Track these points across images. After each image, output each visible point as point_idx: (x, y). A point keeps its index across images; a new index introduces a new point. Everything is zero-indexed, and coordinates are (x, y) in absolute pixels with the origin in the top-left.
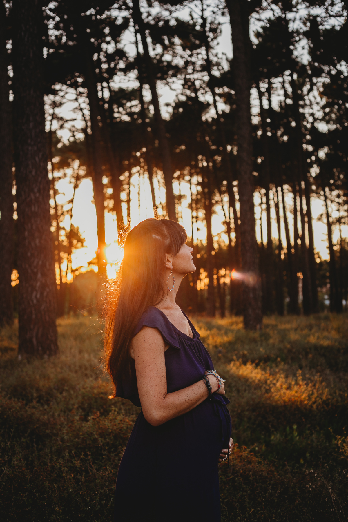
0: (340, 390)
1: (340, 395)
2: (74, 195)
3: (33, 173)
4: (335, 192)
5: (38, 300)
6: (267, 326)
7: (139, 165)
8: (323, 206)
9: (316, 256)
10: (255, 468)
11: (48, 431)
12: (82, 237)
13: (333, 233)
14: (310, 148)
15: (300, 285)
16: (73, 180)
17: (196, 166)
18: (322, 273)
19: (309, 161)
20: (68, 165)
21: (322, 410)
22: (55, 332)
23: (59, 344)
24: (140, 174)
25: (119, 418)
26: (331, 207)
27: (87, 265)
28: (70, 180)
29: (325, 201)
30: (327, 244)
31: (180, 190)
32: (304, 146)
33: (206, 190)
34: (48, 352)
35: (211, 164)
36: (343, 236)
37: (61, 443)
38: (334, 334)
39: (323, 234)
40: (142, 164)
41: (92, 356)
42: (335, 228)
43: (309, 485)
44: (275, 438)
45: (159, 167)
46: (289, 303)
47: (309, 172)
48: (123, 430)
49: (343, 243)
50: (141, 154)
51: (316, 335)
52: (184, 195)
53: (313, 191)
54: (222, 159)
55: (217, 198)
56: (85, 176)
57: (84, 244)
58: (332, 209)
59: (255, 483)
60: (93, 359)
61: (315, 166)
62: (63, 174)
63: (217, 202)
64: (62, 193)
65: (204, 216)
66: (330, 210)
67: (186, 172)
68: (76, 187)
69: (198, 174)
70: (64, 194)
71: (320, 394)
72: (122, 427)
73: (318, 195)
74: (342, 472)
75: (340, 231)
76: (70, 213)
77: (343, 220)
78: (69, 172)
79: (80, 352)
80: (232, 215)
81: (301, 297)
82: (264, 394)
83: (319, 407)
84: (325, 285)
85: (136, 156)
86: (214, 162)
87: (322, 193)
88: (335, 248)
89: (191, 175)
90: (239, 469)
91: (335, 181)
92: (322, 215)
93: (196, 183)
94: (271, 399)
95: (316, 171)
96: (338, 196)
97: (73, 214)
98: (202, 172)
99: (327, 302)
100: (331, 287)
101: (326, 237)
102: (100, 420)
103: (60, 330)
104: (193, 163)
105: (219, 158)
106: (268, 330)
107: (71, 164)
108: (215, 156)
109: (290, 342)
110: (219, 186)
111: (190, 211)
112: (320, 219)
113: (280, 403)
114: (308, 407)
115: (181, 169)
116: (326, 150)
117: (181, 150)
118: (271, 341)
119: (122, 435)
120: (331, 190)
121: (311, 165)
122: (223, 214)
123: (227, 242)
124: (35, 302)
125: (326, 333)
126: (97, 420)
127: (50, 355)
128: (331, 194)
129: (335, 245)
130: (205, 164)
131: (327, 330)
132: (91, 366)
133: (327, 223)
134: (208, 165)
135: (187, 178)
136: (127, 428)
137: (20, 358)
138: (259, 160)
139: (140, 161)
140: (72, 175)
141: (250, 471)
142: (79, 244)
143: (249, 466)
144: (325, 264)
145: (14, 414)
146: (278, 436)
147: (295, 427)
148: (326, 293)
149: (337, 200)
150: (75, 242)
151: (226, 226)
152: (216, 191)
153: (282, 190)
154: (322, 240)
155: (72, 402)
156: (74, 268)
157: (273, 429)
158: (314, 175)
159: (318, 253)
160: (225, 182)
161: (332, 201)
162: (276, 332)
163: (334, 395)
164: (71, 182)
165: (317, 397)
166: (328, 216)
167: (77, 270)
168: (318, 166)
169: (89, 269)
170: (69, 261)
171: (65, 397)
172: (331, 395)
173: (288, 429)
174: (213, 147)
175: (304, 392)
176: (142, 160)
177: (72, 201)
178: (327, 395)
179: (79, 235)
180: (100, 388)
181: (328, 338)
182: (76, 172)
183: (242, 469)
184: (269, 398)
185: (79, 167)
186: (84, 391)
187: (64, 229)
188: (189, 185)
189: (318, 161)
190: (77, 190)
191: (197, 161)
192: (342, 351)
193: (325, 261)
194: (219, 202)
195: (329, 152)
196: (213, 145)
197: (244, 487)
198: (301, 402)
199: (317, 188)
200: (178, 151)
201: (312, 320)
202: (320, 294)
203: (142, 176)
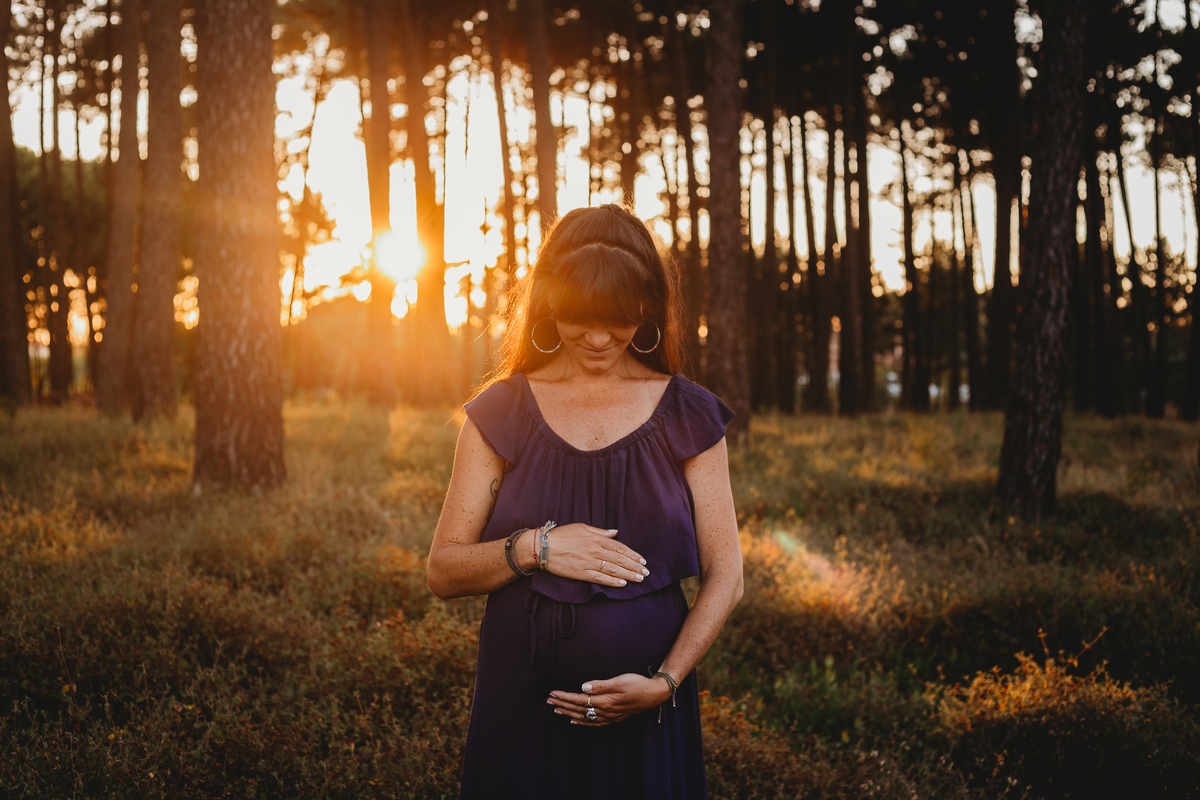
0: (931, 585)
1: (932, 596)
2: (314, 117)
3: (239, 64)
4: (926, 134)
5: (242, 360)
6: (761, 438)
7: (469, 52)
8: (894, 163)
9: (874, 280)
10: (746, 746)
11: (286, 652)
12: (330, 217)
13: (916, 227)
14: (871, 27)
15: (834, 347)
16: (313, 82)
17: (603, 59)
18: (885, 320)
19: (867, 57)
20: (302, 47)
21: (890, 627)
22: (279, 433)
23: (288, 462)
24: (470, 73)
25: (448, 626)
26: (914, 168)
27: (338, 282)
28: (307, 81)
29: (901, 152)
30: (901, 254)
31: (563, 114)
32: (860, 22)
33: (625, 117)
34: (263, 480)
35: (638, 56)
36: (939, 237)
37: (318, 679)
38: (915, 462)
39: (892, 230)
40: (476, 51)
41: (363, 490)
42: (921, 218)
43: (868, 783)
44: (787, 684)
45: (515, 60)
46: (808, 389)
47: (865, 83)
48: (456, 652)
49: (937, 253)
50: (475, 27)
51: (875, 461)
52: (572, 127)
53: (873, 129)
54: (665, 45)
55: (649, 135)
56: (341, 74)
57: (335, 233)
58: (917, 172)
59: (748, 778)
60: (367, 498)
61: (881, 69)
62: (291, 66)
63: (648, 146)
64: (285, 112)
65: (617, 178)
66: (910, 174)
67: (578, 73)
68: (319, 97)
69: (606, 79)
70: (290, 114)
71: (886, 592)
72: (455, 647)
73: (885, 137)
74: (937, 760)
75: (933, 224)
76: (302, 158)
77: (939, 200)
78: (304, 61)
79: (336, 481)
80: (683, 178)
81: (834, 375)
82: (760, 588)
83: (884, 621)
84: (892, 348)
85: (462, 30)
86: (646, 50)
87: (894, 133)
88: (919, 264)
89: (591, 80)
90: (712, 746)
91: (926, 106)
92: (890, 186)
93: (603, 99)
94: (777, 599)
95: (883, 81)
96: (932, 143)
97: (310, 164)
98: (617, 72)
99: (895, 390)
100: (906, 355)
101: (900, 238)
102: (404, 629)
103: (289, 430)
104: (596, 51)
105: (656, 43)
106: (762, 447)
107: (310, 45)
108: (649, 36)
109: (814, 476)
110: (655, 107)
111: (585, 164)
112: (886, 194)
113: (798, 608)
114: (859, 620)
115: (568, 63)
116: (908, 32)
117: (570, 22)
118: (772, 472)
119: (454, 664)
120: (916, 128)
121: (871, 68)
122: (663, 174)
123: (668, 240)
124: (235, 363)
125: (896, 459)
126: (399, 628)
127: (268, 486)
128: (914, 138)
129: (919, 257)
130: (625, 55)
131: (899, 451)
132: (361, 513)
133: (903, 205)
134: (631, 59)
135: (582, 86)
136: (466, 648)
137: (198, 490)
138: (752, 52)
139: (471, 43)
140: (312, 69)
141: (736, 751)
142: (322, 234)
143: (735, 742)
144: (893, 299)
145: (212, 611)
146: (791, 680)
147: (829, 662)
148: (894, 368)
149: (928, 151)
150: (312, 227)
151: (668, 203)
152: (647, 120)
153: (803, 123)
154: (890, 245)
155: (329, 591)
156: (309, 289)
157: (781, 666)
158: (876, 90)
159: (878, 275)
160: (669, 101)
161: (916, 154)
162: (781, 452)
163: (918, 595)
164: (307, 87)
165: (880, 597)
166: (906, 188)
167: (315, 293)
168: (887, 70)
169: (343, 292)
170: (298, 272)
171: (314, 582)
172: (911, 595)
173: (813, 665)
174: (646, 17)
175: (848, 587)
176: (476, 41)
177: (308, 132)
178: (901, 596)
179: (321, 210)
180: (392, 562)
181: (902, 470)
182: (320, 62)
183: (719, 747)
184: (772, 598)
185: (328, 51)
186: (356, 567)
187: (287, 196)
188: (585, 103)
189: (889, 60)
190: (321, 105)
191: (605, 46)
192: (934, 500)
193: (894, 294)
194: (652, 147)
195: (916, 37)
196: (646, 10)
197: (724, 784)
198: (844, 607)
199: (883, 122)
200: (560, 21)
201: (862, 427)
202: (879, 370)
203: (474, 78)
